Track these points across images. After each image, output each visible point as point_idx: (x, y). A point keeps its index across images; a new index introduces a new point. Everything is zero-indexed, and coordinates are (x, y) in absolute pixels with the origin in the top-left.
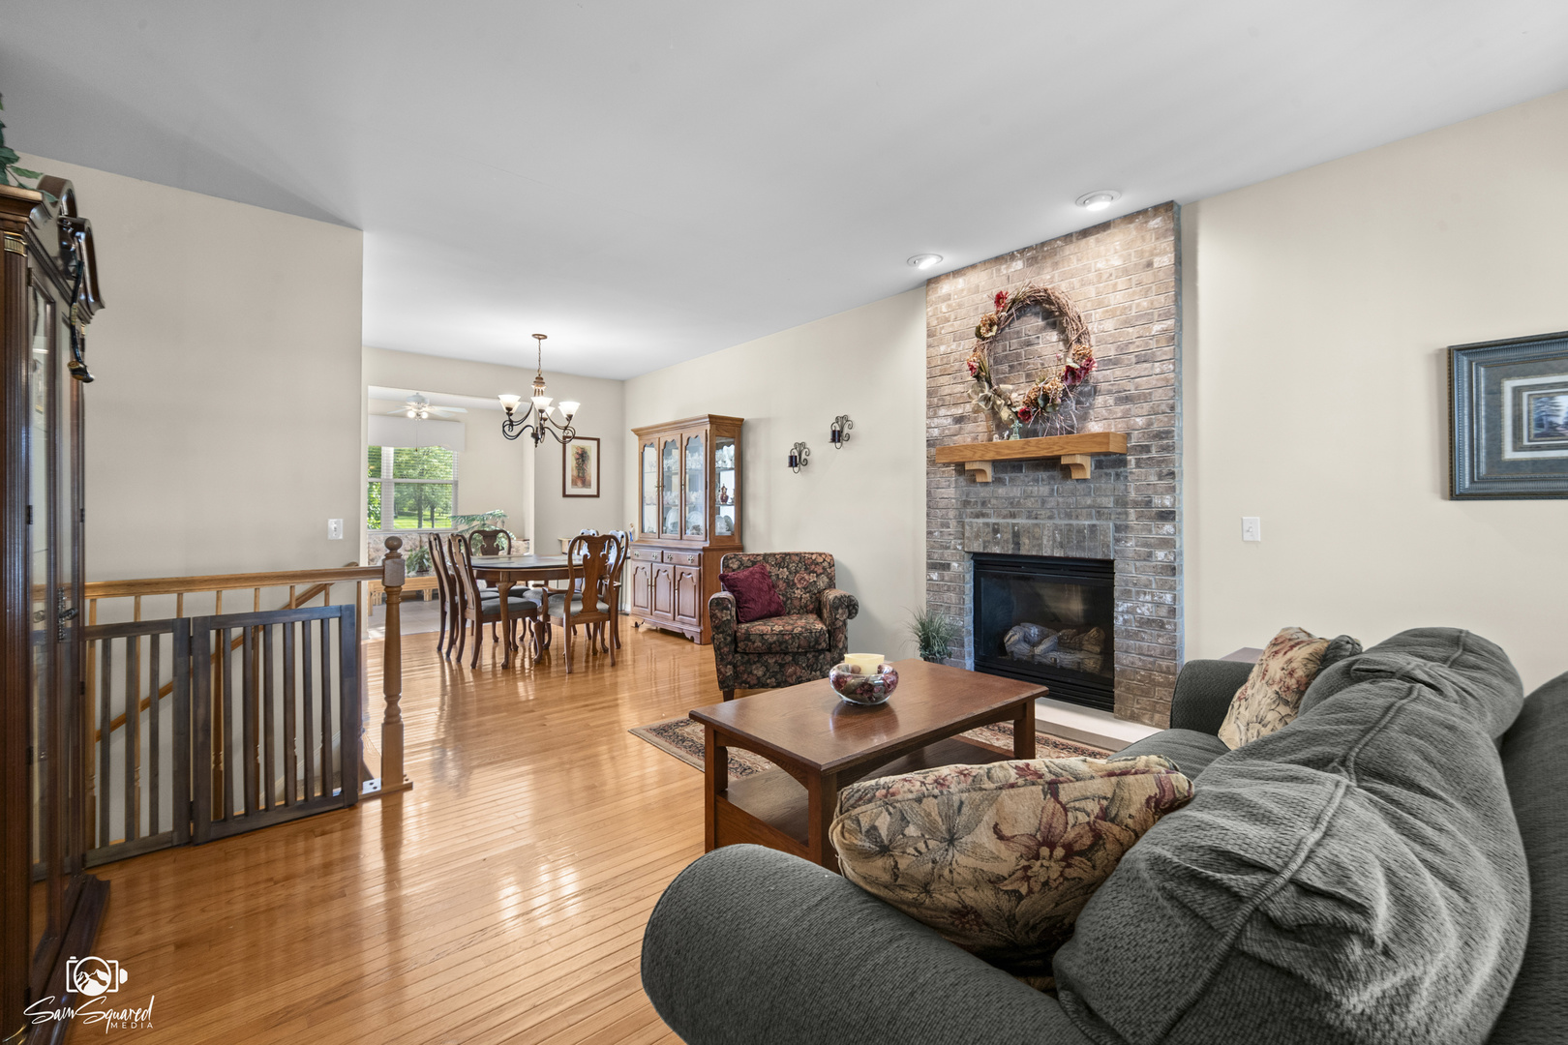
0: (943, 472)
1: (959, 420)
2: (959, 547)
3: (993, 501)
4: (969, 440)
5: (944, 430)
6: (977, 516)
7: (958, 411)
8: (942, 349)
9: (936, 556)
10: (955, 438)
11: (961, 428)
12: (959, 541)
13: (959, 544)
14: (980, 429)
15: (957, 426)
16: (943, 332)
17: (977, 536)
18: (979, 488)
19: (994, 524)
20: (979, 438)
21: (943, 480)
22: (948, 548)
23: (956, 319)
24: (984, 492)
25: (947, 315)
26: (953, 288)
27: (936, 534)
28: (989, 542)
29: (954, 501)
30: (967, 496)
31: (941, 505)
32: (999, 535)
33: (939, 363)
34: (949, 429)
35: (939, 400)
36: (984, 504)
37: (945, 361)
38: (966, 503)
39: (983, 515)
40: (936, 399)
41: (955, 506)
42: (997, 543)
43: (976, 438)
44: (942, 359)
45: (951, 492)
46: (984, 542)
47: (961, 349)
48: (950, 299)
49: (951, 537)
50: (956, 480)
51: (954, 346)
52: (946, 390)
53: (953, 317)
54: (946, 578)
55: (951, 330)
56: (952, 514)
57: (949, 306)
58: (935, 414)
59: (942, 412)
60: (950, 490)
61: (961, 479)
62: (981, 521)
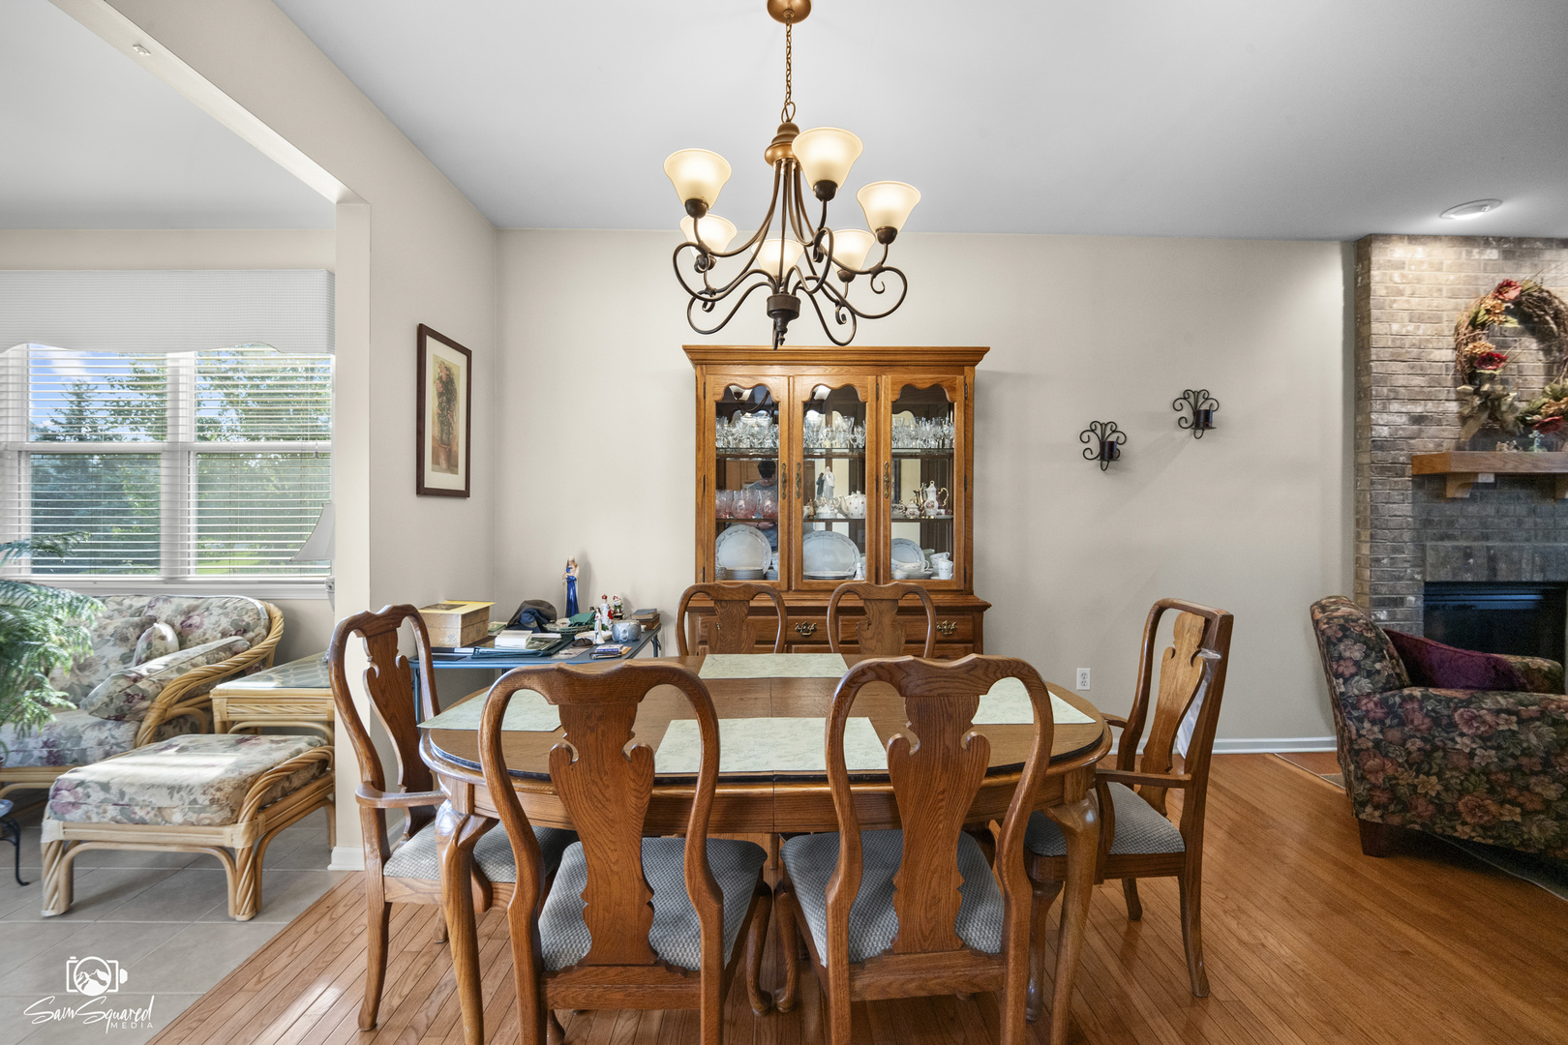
0: (1395, 482)
1: (1418, 420)
2: (1418, 577)
3: (1462, 521)
4: (1431, 446)
5: (1397, 430)
6: (1442, 538)
7: (1418, 409)
8: (1395, 327)
9: (1384, 590)
10: (1412, 441)
11: (1420, 431)
12: (1418, 570)
13: (1418, 573)
14: (1445, 434)
15: (1416, 427)
16: (1395, 306)
17: (1443, 564)
18: (1442, 505)
19: (1467, 547)
20: (1445, 444)
21: (1395, 493)
22: (1400, 579)
23: (1413, 294)
24: (1449, 510)
25: (1401, 287)
26: (1409, 256)
27: (1385, 561)
28: (1459, 569)
29: (1410, 519)
30: (1428, 514)
31: (1391, 525)
32: (1471, 561)
33: (1390, 344)
34: (1404, 430)
35: (1390, 390)
36: (1451, 524)
37: (1398, 343)
38: (1427, 523)
39: (1450, 537)
40: (1385, 390)
41: (1412, 526)
42: (1468, 571)
43: (1440, 445)
44: (1393, 341)
45: (1406, 508)
46: (1453, 569)
47: (1421, 332)
48: (1403, 268)
49: (1406, 565)
50: (1413, 494)
51: (1411, 327)
52: (1401, 381)
53: (1408, 291)
54: (1399, 617)
55: (1406, 306)
56: (1407, 536)
57: (1403, 276)
58: (1384, 407)
59: (1395, 406)
60: (1401, 506)
61: (1420, 493)
62: (1448, 544)
